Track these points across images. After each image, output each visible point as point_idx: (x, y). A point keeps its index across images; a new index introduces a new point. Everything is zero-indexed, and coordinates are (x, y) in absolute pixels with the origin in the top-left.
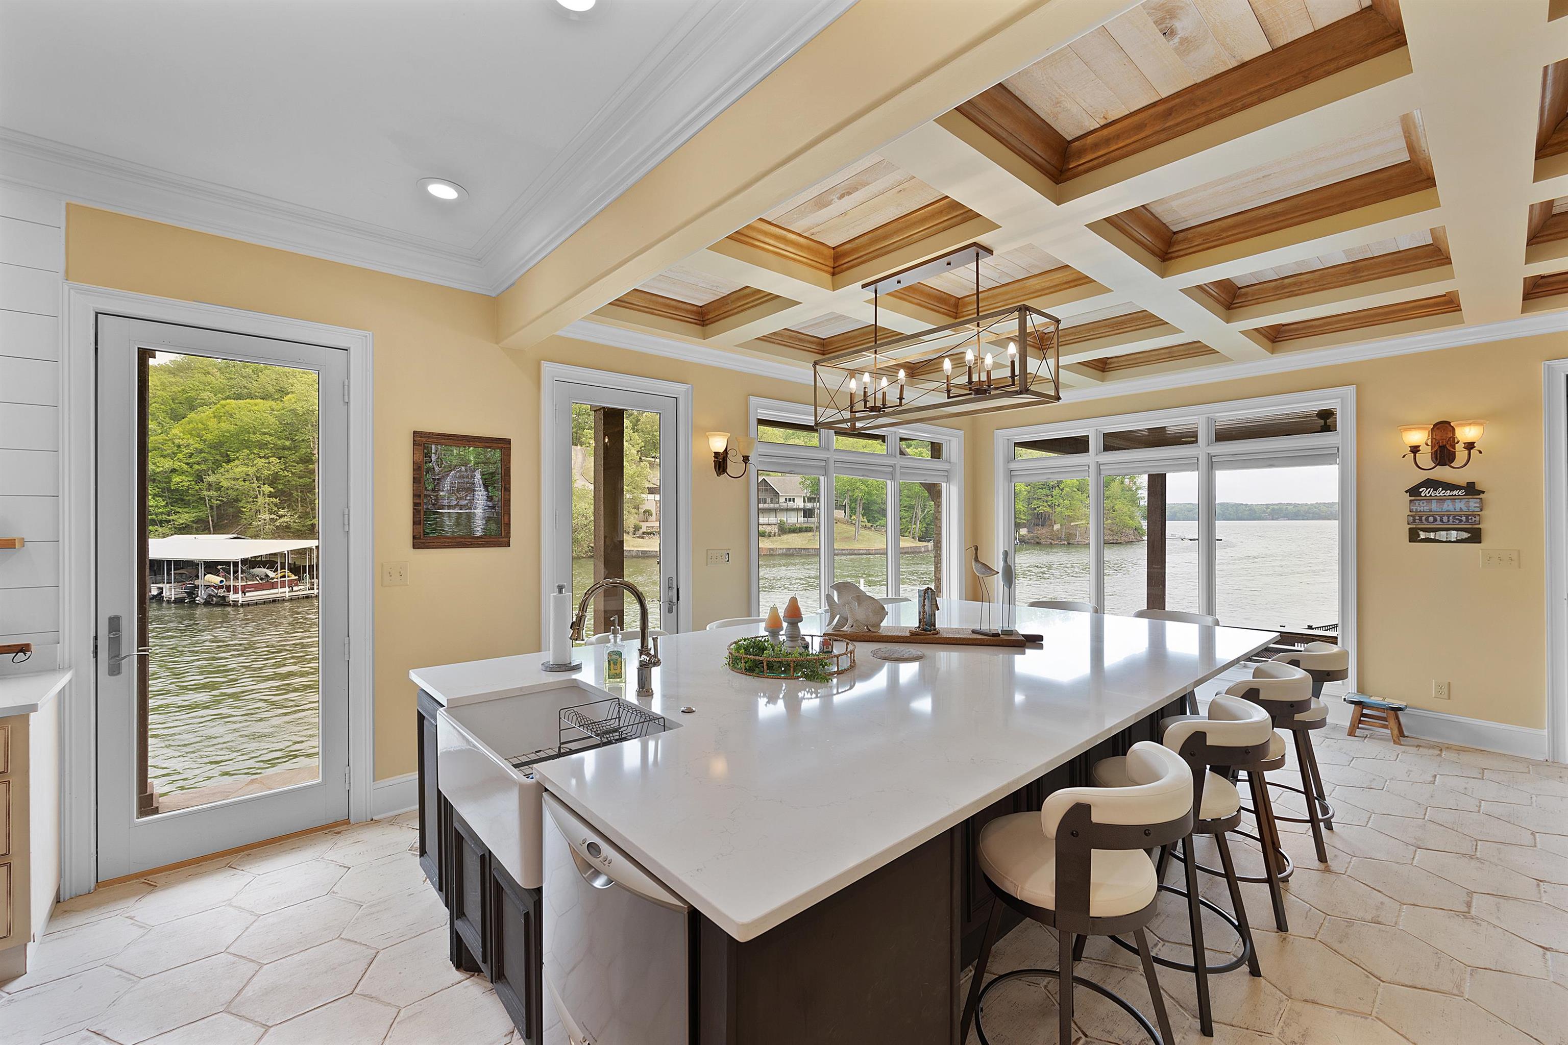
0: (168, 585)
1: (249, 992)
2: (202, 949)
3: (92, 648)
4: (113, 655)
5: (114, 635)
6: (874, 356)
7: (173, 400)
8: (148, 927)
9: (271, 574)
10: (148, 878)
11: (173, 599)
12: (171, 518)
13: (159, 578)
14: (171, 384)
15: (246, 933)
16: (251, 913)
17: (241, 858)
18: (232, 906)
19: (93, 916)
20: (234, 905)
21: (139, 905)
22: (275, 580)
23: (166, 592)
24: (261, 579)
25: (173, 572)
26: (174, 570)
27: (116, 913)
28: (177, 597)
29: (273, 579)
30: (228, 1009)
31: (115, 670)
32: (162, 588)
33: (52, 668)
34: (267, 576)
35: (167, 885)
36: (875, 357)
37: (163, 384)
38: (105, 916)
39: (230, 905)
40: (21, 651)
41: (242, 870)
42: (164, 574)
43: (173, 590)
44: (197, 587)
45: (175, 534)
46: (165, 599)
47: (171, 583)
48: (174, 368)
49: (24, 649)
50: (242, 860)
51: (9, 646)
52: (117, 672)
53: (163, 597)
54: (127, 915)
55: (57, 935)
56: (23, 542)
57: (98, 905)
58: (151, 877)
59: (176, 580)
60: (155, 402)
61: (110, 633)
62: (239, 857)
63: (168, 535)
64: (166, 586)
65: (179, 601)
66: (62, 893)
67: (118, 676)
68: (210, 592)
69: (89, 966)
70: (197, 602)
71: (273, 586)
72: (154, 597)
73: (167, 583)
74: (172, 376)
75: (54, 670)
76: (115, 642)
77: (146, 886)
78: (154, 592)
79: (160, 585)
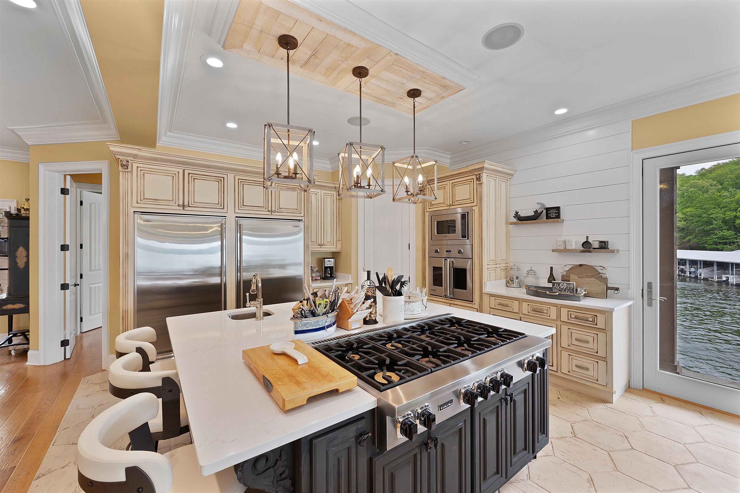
0: (732, 276)
1: (687, 467)
2: (673, 436)
3: (641, 294)
4: (649, 298)
5: (650, 290)
7: (737, 178)
8: (656, 414)
10: (663, 397)
11: (735, 283)
12: (736, 241)
13: (727, 272)
14: (736, 170)
15: (696, 444)
16: (703, 438)
17: (708, 412)
18: (694, 429)
19: (639, 399)
20: (696, 429)
21: (655, 404)
23: (731, 280)
25: (734, 269)
26: (735, 269)
27: (647, 402)
28: (737, 283)
30: (675, 467)
31: (650, 304)
32: (728, 277)
33: (627, 299)
35: (669, 404)
37: (731, 171)
38: (642, 401)
39: (694, 428)
40: (616, 290)
41: (706, 418)
42: (729, 270)
43: (735, 279)
45: (738, 249)
46: (730, 283)
47: (733, 275)
48: (737, 161)
49: (617, 289)
50: (708, 413)
51: (613, 287)
52: (650, 305)
53: (729, 282)
54: (650, 406)
55: (625, 398)
56: (618, 251)
57: (642, 396)
58: (664, 397)
59: (737, 274)
60: (726, 181)
61: (648, 288)
62: (707, 411)
63: (734, 250)
64: (730, 277)
66: (630, 384)
67: (651, 307)
69: (631, 414)
72: (724, 281)
73: (731, 275)
74: (736, 165)
75: (628, 299)
76: (650, 292)
77: (661, 399)
78: (724, 279)
79: (727, 276)
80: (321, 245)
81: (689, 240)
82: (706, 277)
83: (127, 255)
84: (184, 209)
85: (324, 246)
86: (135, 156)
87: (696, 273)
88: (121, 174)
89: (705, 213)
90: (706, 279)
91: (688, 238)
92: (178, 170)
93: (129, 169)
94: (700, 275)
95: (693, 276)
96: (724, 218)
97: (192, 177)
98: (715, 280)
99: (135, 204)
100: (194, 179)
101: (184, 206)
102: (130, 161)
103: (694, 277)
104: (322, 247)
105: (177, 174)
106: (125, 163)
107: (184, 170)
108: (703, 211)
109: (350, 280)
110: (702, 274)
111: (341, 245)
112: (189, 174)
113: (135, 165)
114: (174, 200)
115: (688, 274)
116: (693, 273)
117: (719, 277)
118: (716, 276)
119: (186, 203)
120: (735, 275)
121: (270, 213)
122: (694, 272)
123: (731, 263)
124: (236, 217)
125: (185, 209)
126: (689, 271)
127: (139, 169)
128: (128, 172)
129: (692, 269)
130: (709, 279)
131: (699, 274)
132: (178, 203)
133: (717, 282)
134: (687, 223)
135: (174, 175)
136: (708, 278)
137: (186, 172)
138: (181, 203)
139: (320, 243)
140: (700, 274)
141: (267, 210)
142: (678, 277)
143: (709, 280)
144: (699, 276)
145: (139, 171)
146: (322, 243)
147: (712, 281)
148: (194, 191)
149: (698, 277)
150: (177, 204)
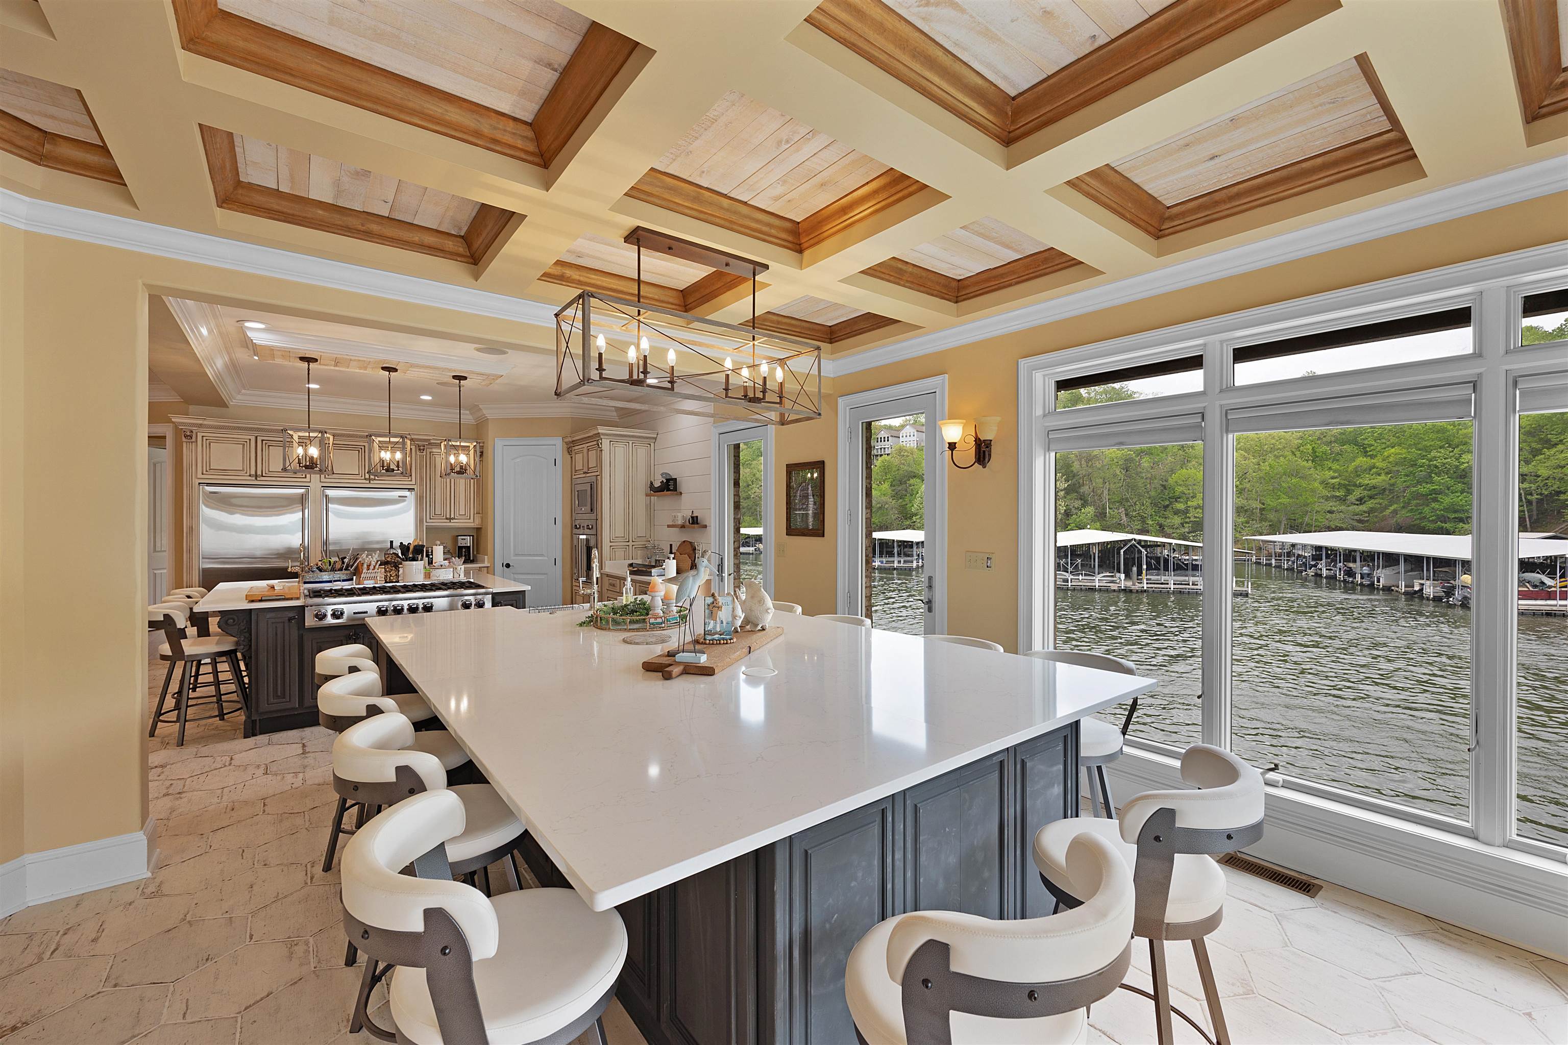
0: (1428, 582)
6: (752, 343)
9: (1548, 582)
11: (1432, 596)
13: (1420, 574)
22: (1553, 589)
23: (1426, 589)
24: (1535, 586)
25: (1431, 569)
28: (1436, 595)
29: (1550, 587)
32: (1423, 585)
34: (1542, 583)
36: (754, 344)
42: (1424, 570)
43: (1432, 587)
44: (1454, 587)
47: (1430, 580)
53: (1423, 594)
59: (1435, 578)
64: (1425, 583)
65: (1438, 599)
68: (1466, 594)
70: (1450, 602)
71: (1550, 596)
72: (1416, 592)
73: (1427, 580)
78: (1417, 588)
79: (1422, 582)
80: (450, 519)
81: (1395, 512)
82: (1388, 584)
83: (191, 529)
84: (256, 479)
85: (454, 521)
86: (201, 426)
87: (1371, 578)
88: (184, 444)
89: (1423, 457)
90: (1387, 589)
91: (1392, 508)
92: (250, 437)
93: (194, 439)
94: (1378, 581)
95: (1366, 582)
96: (1457, 467)
97: (266, 443)
98: (1401, 589)
99: (200, 475)
100: (269, 446)
101: (256, 476)
102: (194, 431)
103: (1368, 585)
104: (452, 521)
105: (248, 441)
106: (188, 433)
107: (256, 437)
108: (1420, 454)
109: (486, 562)
110: (1381, 579)
111: (480, 520)
112: (262, 440)
113: (200, 435)
114: (245, 470)
115: (1358, 578)
116: (1365, 576)
117: (1407, 584)
118: (1403, 583)
119: (259, 473)
120: (1433, 580)
121: (368, 482)
122: (1369, 575)
123: (1427, 557)
124: (322, 487)
125: (258, 479)
126: (1360, 573)
127: (205, 438)
128: (192, 442)
129: (1364, 568)
130: (1393, 588)
131: (1375, 578)
132: (250, 472)
133: (1406, 593)
134: (1391, 477)
135: (245, 443)
136: (1391, 587)
137: (259, 439)
138: (253, 473)
139: (448, 517)
140: (1377, 578)
141: (363, 478)
142: (1344, 584)
143: (1393, 590)
144: (1376, 583)
145: (204, 440)
146: (452, 516)
147: (1397, 591)
148: (269, 459)
149: (1374, 584)
150: (248, 474)
